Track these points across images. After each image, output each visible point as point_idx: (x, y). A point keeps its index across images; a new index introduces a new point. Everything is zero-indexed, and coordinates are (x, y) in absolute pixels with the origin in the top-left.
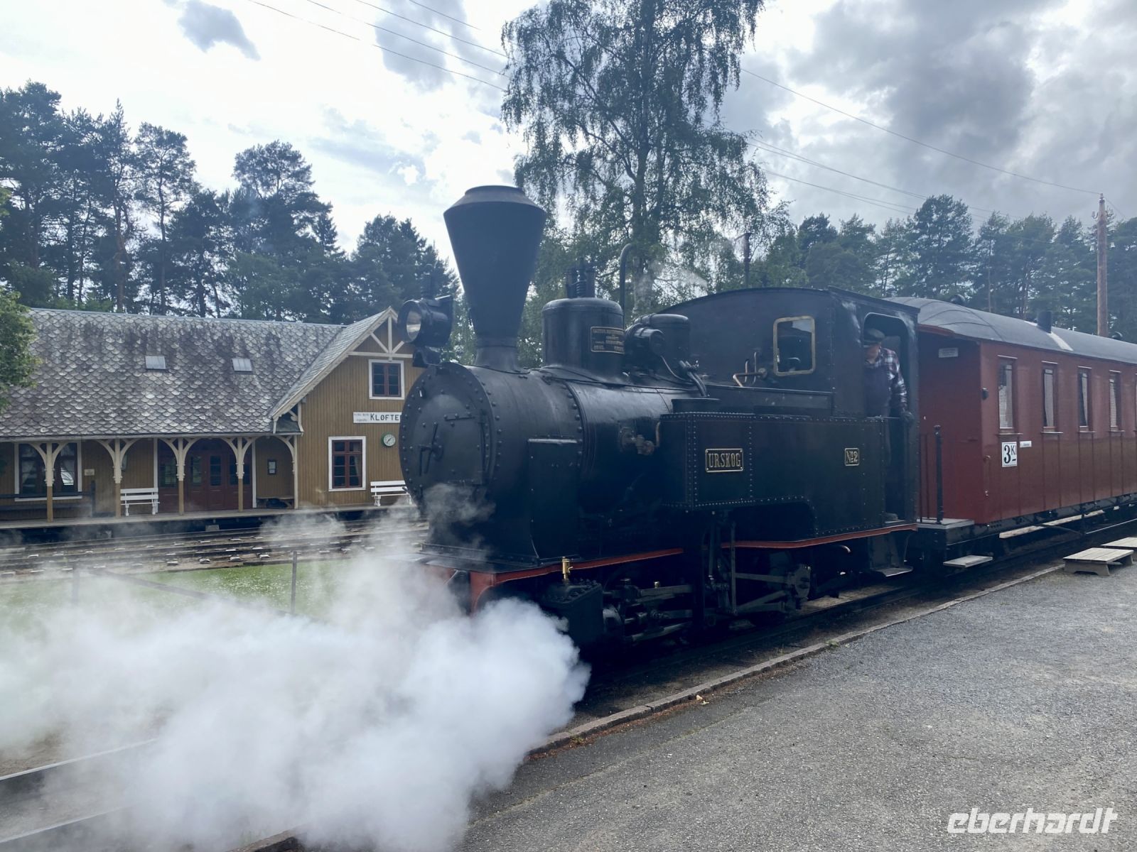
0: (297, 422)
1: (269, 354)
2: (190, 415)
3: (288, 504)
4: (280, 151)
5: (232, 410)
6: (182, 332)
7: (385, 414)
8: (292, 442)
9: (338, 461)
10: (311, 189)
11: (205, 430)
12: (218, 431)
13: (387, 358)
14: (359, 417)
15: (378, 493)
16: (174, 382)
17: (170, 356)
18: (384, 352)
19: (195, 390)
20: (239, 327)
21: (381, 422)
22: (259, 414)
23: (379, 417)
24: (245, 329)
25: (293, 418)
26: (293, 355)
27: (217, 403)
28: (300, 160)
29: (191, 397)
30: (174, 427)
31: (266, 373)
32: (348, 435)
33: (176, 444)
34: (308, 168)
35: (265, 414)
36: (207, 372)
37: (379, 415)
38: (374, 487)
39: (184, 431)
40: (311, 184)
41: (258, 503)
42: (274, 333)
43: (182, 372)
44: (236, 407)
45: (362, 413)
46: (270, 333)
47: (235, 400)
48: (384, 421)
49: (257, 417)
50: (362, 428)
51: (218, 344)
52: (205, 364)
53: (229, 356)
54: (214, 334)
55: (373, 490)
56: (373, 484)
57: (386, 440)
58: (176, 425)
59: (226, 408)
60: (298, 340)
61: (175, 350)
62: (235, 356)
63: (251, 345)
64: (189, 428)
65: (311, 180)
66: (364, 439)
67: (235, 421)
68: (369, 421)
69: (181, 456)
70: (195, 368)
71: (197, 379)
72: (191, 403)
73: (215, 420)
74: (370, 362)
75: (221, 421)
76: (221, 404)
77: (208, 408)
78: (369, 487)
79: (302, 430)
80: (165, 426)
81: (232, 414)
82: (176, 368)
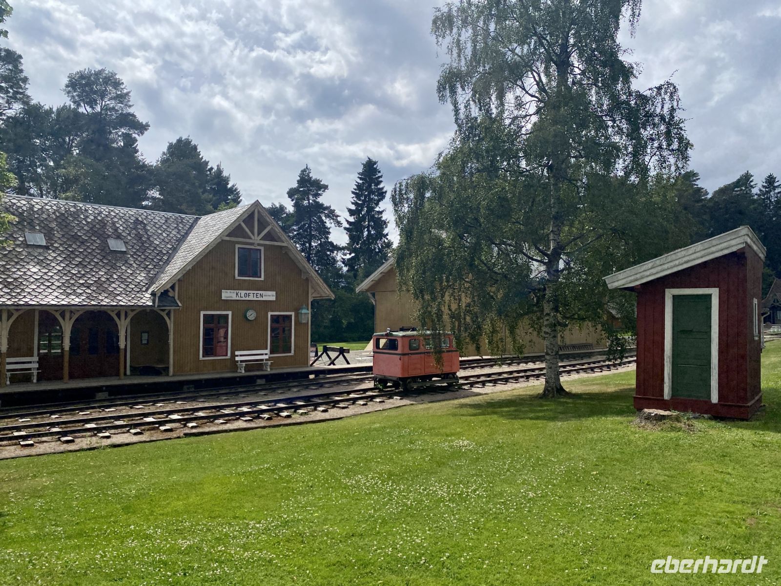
0: (174, 297)
1: (139, 237)
2: (76, 288)
3: (163, 372)
4: (106, 77)
5: (113, 285)
6: (57, 213)
7: (248, 292)
8: (168, 314)
9: (208, 333)
10: (131, 110)
11: (93, 303)
12: (105, 304)
13: (252, 244)
14: (226, 295)
15: (242, 361)
16: (55, 257)
17: (49, 235)
18: (250, 238)
19: (77, 265)
20: (109, 212)
21: (244, 299)
22: (138, 290)
23: (243, 295)
24: (114, 214)
25: (171, 294)
26: (160, 238)
27: (99, 278)
28: (122, 87)
29: (73, 272)
30: (63, 300)
31: (138, 253)
32: (217, 310)
33: (63, 315)
34: (127, 94)
35: (144, 289)
36: (85, 250)
37: (243, 292)
38: (237, 356)
39: (73, 303)
40: (130, 106)
41: (131, 371)
42: (140, 219)
43: (61, 248)
44: (117, 283)
45: (229, 291)
46: (137, 219)
47: (115, 276)
48: (247, 299)
49: (138, 292)
50: (228, 304)
51: (92, 225)
52: (82, 243)
53: (104, 238)
54: (87, 217)
55: (237, 359)
56: (237, 353)
57: (248, 314)
58: (63, 297)
59: (108, 283)
60: (161, 226)
61: (52, 229)
62: (109, 236)
63: (121, 228)
64: (76, 301)
65: (130, 103)
66: (230, 313)
67: (118, 295)
68: (234, 297)
69: (67, 327)
70: (74, 246)
71: (77, 256)
72: (74, 277)
73: (100, 294)
74: (237, 246)
75: (106, 295)
76: (103, 279)
77: (92, 282)
78: (233, 356)
79: (180, 305)
80: (52, 298)
81: (115, 288)
82: (56, 245)
